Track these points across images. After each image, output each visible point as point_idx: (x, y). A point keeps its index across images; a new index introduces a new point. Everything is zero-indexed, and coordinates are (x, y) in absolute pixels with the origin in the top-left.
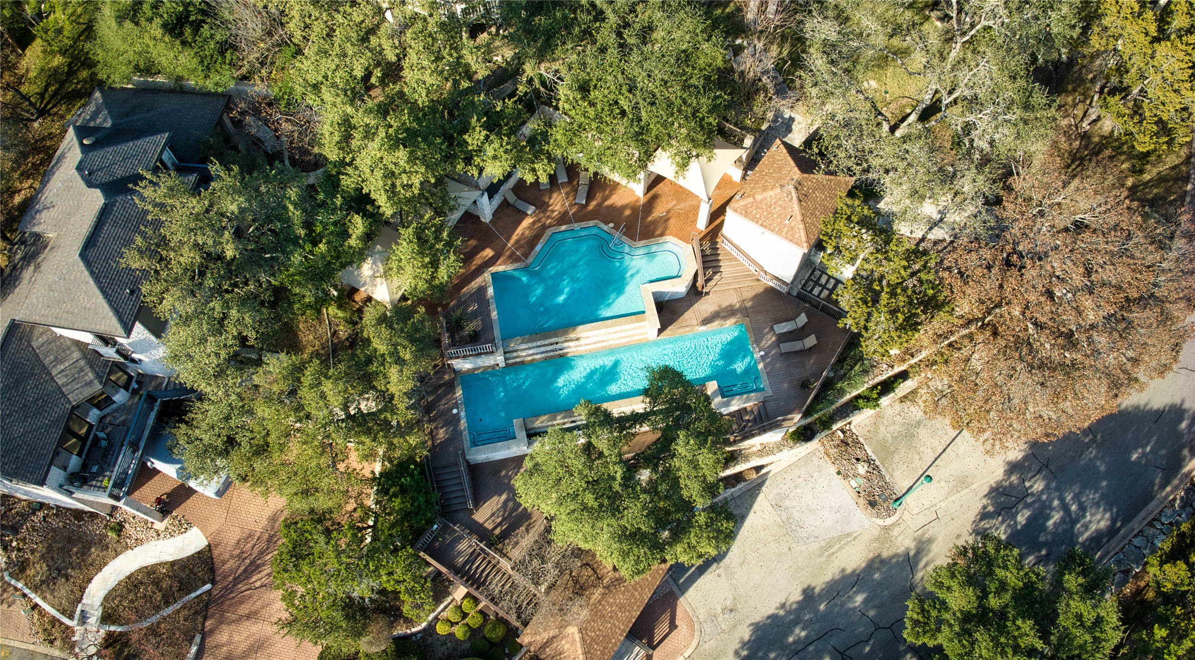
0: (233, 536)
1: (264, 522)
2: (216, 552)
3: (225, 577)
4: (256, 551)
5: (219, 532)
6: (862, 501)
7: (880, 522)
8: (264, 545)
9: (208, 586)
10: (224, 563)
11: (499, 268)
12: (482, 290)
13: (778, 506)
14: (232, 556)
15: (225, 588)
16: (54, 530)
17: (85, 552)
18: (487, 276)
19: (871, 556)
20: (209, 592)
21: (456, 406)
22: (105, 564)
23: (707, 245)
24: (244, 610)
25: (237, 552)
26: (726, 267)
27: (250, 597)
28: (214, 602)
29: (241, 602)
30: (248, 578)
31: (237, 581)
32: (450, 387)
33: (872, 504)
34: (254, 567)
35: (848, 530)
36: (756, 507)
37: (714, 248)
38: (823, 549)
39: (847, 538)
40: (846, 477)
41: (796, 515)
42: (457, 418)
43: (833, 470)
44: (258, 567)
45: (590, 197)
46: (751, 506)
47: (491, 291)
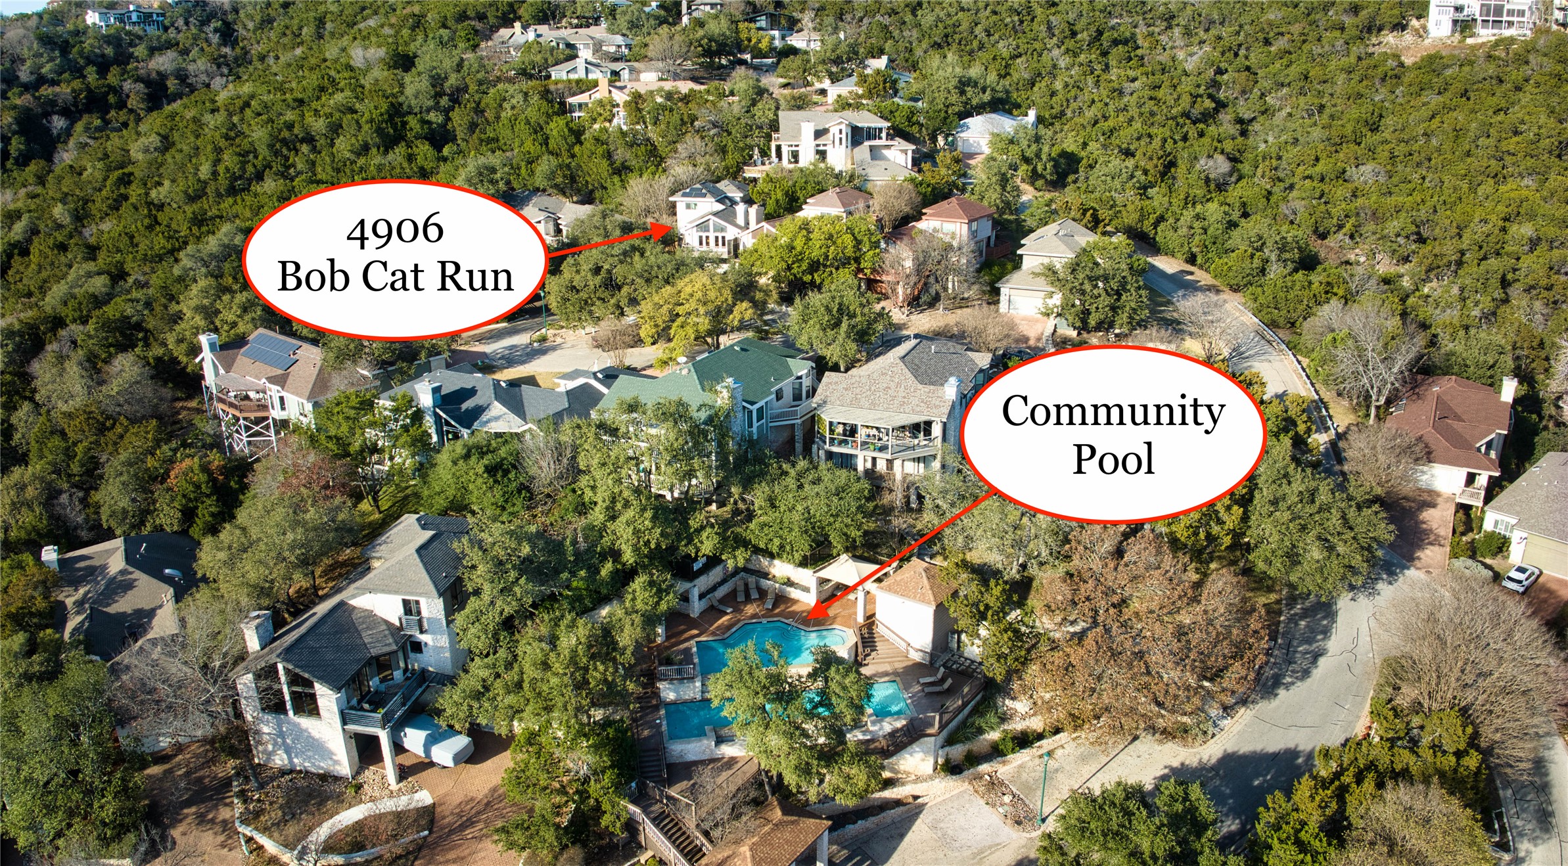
0: (457, 798)
1: (486, 791)
2: (438, 810)
3: (442, 829)
4: (473, 811)
5: (446, 795)
6: (1009, 821)
7: (1028, 835)
8: (481, 807)
9: (426, 833)
10: (444, 818)
11: (703, 638)
12: (688, 650)
13: (934, 827)
14: (452, 813)
15: (440, 837)
16: (297, 789)
17: (322, 803)
18: (693, 642)
19: (1019, 857)
20: (425, 838)
21: (660, 718)
22: (338, 813)
23: (865, 631)
24: (452, 855)
25: (457, 810)
26: (880, 646)
27: (461, 845)
28: (428, 847)
29: (451, 849)
30: (461, 831)
31: (451, 832)
32: (657, 708)
33: (1019, 823)
34: (470, 823)
35: (998, 841)
36: (914, 828)
37: (871, 633)
38: (974, 855)
39: (996, 847)
40: (994, 806)
41: (950, 832)
42: (660, 725)
43: (982, 802)
44: (473, 823)
45: (775, 606)
46: (910, 828)
47: (695, 649)
